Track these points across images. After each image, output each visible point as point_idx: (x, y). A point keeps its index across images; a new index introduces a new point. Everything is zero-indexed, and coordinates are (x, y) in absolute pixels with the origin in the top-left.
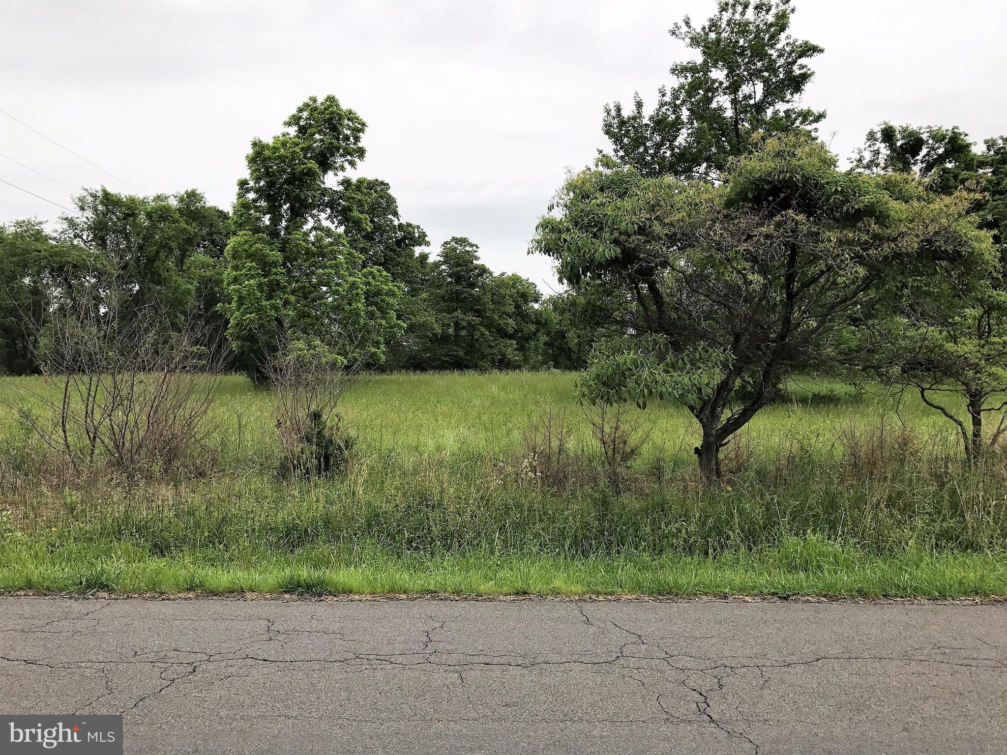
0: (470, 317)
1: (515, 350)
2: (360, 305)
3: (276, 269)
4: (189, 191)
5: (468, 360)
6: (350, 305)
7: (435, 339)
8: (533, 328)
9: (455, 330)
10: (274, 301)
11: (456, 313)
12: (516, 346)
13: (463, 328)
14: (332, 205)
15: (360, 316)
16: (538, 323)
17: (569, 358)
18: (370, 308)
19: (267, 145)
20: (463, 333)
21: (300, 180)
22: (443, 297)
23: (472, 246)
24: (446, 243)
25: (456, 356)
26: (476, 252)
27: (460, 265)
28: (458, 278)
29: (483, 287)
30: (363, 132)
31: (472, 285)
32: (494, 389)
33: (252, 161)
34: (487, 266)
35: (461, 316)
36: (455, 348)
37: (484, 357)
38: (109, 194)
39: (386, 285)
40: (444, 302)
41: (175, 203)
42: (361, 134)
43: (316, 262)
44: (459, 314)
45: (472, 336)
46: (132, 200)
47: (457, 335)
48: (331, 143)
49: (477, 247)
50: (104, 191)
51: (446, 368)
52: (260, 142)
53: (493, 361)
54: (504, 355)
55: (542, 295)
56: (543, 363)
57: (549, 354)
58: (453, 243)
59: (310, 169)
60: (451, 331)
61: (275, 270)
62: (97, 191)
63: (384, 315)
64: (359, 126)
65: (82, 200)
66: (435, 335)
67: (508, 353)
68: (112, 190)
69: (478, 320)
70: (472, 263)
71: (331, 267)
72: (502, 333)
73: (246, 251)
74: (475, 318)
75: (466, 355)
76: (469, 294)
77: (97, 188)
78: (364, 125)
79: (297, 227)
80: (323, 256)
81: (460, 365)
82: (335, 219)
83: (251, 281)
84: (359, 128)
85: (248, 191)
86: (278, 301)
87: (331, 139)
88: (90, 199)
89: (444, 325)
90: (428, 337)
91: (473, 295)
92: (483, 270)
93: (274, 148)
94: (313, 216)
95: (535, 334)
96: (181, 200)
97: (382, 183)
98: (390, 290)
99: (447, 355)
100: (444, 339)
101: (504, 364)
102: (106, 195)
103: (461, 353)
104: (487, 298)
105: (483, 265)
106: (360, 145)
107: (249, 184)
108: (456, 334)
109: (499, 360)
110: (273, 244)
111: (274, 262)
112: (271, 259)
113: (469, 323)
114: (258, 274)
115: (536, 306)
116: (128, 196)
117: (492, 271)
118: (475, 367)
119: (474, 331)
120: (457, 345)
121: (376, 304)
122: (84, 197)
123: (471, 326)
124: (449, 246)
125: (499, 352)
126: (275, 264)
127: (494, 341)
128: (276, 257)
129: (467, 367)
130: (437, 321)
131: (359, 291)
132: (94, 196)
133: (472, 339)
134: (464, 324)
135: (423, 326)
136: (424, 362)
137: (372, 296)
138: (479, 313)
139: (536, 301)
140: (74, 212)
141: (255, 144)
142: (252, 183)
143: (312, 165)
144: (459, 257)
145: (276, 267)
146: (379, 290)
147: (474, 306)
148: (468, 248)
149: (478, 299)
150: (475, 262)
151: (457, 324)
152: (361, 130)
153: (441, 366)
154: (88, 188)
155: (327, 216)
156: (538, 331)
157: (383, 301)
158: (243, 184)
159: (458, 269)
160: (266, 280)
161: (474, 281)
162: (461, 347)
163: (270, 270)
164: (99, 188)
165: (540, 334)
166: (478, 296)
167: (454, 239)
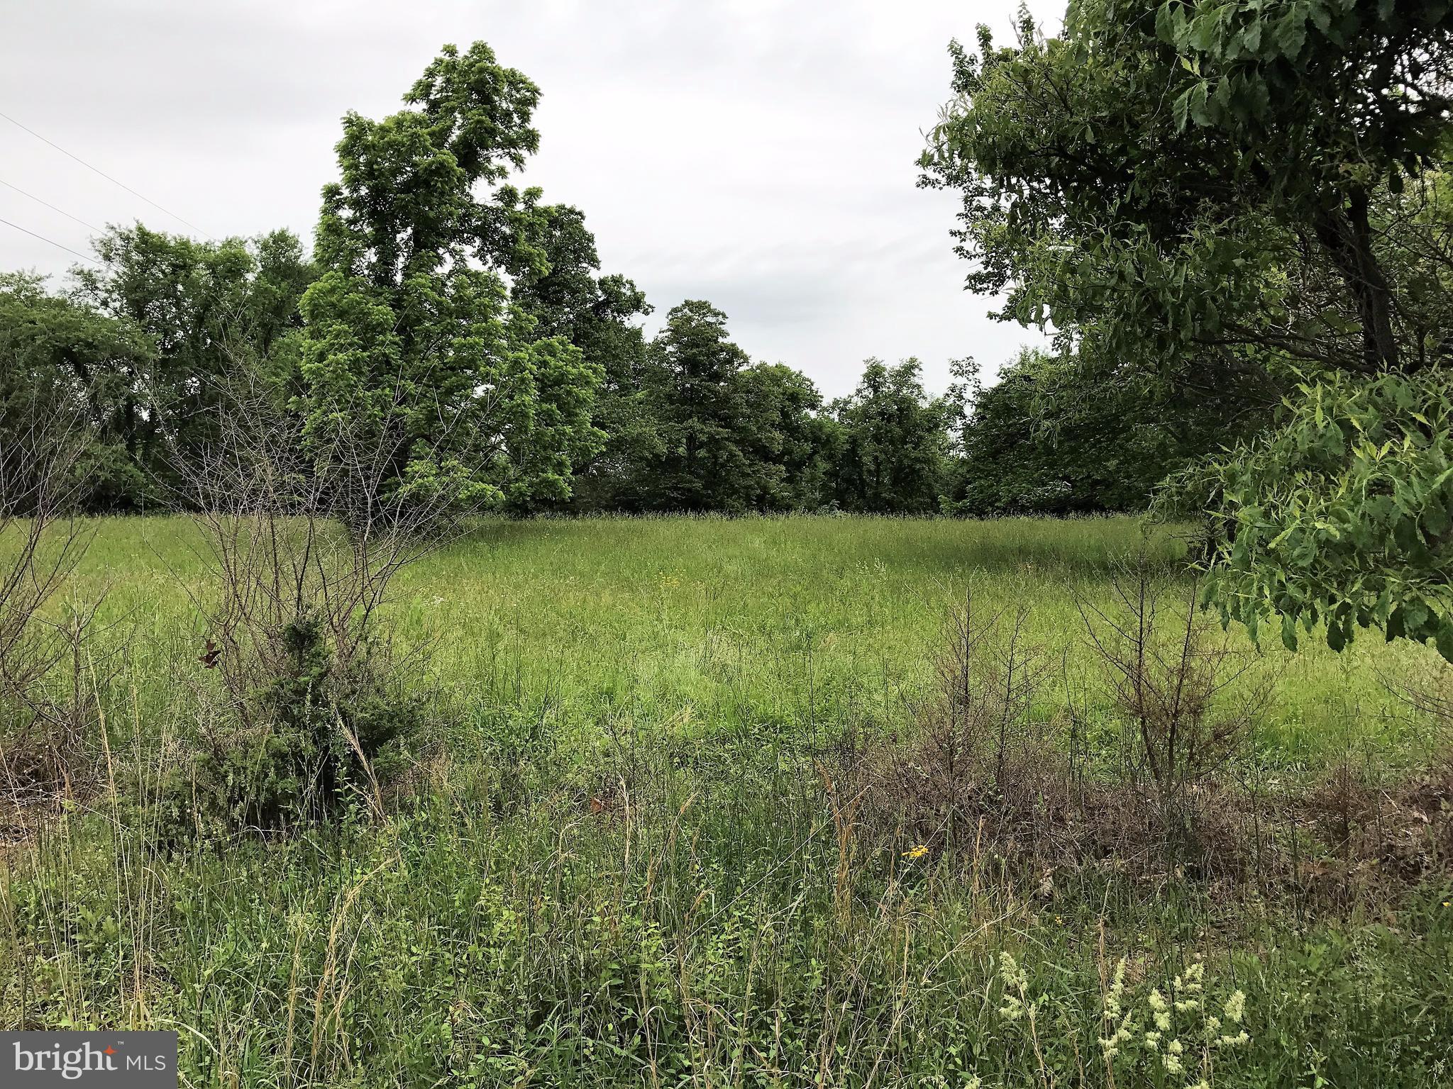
0: (712, 428)
1: (783, 480)
2: (527, 398)
3: (384, 335)
4: (277, 232)
5: (709, 496)
6: (511, 398)
7: (657, 463)
8: (808, 447)
9: (689, 449)
10: (379, 391)
11: (690, 421)
12: (785, 475)
13: (702, 445)
14: (483, 232)
15: (529, 417)
16: (816, 440)
17: (862, 495)
18: (545, 406)
19: (371, 124)
20: (702, 453)
21: (427, 183)
22: (669, 397)
23: (717, 314)
24: (675, 310)
25: (689, 490)
26: (722, 323)
27: (698, 346)
28: (692, 365)
29: (733, 380)
30: (535, 107)
31: (716, 377)
32: (758, 543)
33: (346, 151)
34: (740, 347)
35: (698, 426)
36: (688, 477)
37: (735, 491)
38: (148, 234)
39: (574, 367)
40: (672, 404)
41: (256, 252)
42: (531, 109)
43: (453, 326)
44: (694, 422)
45: (715, 457)
46: (185, 245)
47: (691, 457)
48: (479, 122)
49: (724, 316)
50: (140, 229)
51: (672, 509)
52: (358, 118)
53: (748, 499)
54: (765, 489)
55: (822, 397)
56: (821, 503)
57: (831, 488)
58: (686, 310)
59: (442, 165)
60: (682, 450)
61: (381, 337)
62: (131, 231)
63: (570, 417)
64: (528, 94)
65: (107, 244)
66: (657, 456)
67: (771, 486)
68: (153, 228)
69: (725, 432)
70: (716, 341)
71: (478, 333)
72: (763, 453)
73: (333, 305)
74: (720, 429)
75: (705, 487)
76: (709, 391)
77: (129, 225)
78: (535, 91)
79: (421, 266)
80: (467, 315)
81: (695, 504)
82: (488, 257)
83: (340, 356)
84: (528, 99)
85: (339, 206)
86: (387, 391)
87: (480, 115)
88: (119, 242)
89: (670, 441)
90: (646, 459)
91: (715, 393)
92: (734, 354)
93: (382, 128)
94: (453, 253)
95: (810, 457)
96: (265, 247)
97: (572, 211)
98: (581, 374)
99: (676, 489)
100: (672, 462)
101: (766, 503)
102: (144, 235)
103: (698, 485)
104: (739, 398)
105: (733, 345)
106: (530, 126)
107: (341, 194)
108: (690, 454)
109: (758, 496)
110: (381, 294)
111: (379, 324)
112: (375, 319)
113: (712, 438)
114: (351, 345)
115: (813, 414)
116: (178, 238)
117: (748, 354)
118: (720, 507)
119: (718, 450)
120: (691, 473)
121: (557, 398)
122: (110, 240)
123: (714, 443)
124: (679, 314)
125: (758, 483)
126: (381, 328)
127: (750, 466)
128: (384, 314)
129: (708, 508)
130: (660, 435)
131: (526, 374)
132: (127, 239)
133: (715, 463)
134: (704, 438)
135: (637, 441)
136: (641, 500)
137: (550, 386)
138: (727, 422)
139: (813, 407)
140: (94, 263)
141: (350, 122)
142: (346, 192)
143: (444, 157)
144: (696, 332)
145: (383, 332)
146: (563, 375)
147: (720, 411)
148: (710, 319)
149: (725, 400)
150: (720, 340)
151: (691, 439)
152: (532, 102)
153: (666, 505)
154: (116, 226)
155: (476, 250)
156: (815, 452)
157: (569, 393)
158: (331, 192)
159: (694, 351)
160: (365, 354)
161: (720, 371)
162: (698, 476)
163: (373, 337)
164: (133, 226)
165: (817, 457)
166: (725, 393)
167: (687, 303)
